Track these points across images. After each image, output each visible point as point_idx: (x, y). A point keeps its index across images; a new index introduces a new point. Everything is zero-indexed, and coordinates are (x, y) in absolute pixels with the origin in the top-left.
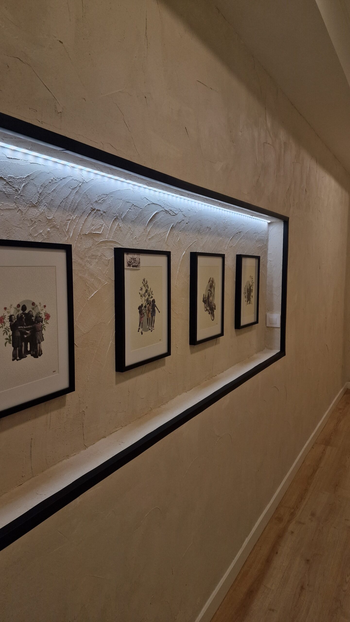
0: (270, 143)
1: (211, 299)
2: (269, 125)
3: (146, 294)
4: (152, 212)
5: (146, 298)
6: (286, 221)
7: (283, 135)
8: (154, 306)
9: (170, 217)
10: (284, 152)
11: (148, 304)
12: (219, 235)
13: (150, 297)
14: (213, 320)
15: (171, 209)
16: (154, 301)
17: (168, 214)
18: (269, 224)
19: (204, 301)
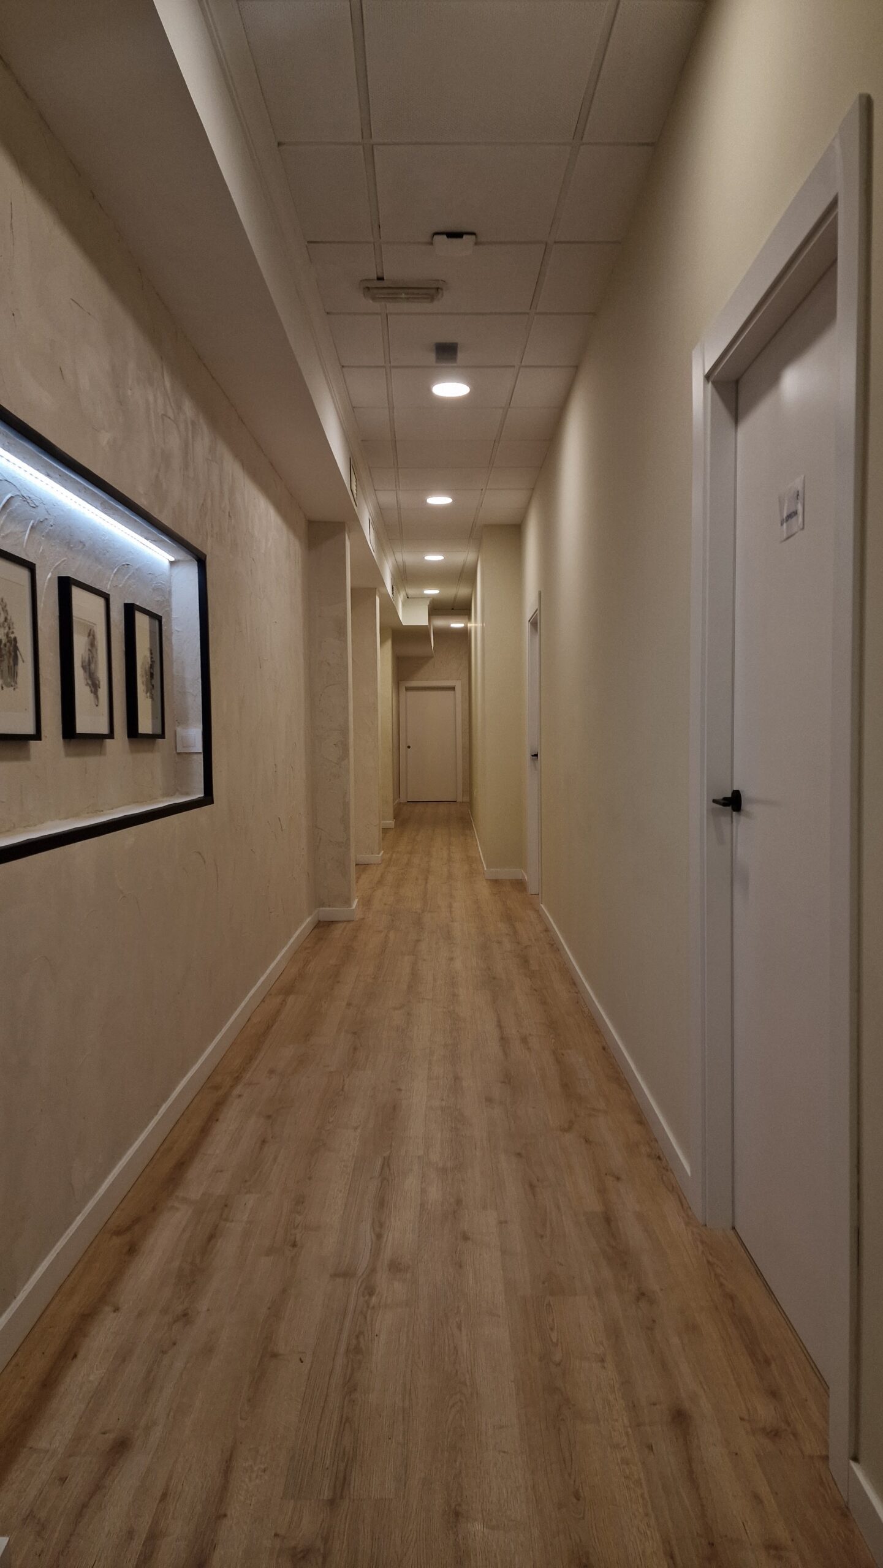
0: (172, 417)
1: (93, 666)
2: (168, 384)
3: (6, 624)
4: (6, 494)
5: (6, 631)
6: (202, 563)
7: (189, 409)
8: (16, 649)
9: (28, 508)
10: (193, 437)
11: (9, 641)
12: (97, 559)
13: (11, 631)
14: (97, 706)
15: (31, 496)
16: (15, 639)
17: (26, 503)
18: (171, 563)
19: (83, 667)
